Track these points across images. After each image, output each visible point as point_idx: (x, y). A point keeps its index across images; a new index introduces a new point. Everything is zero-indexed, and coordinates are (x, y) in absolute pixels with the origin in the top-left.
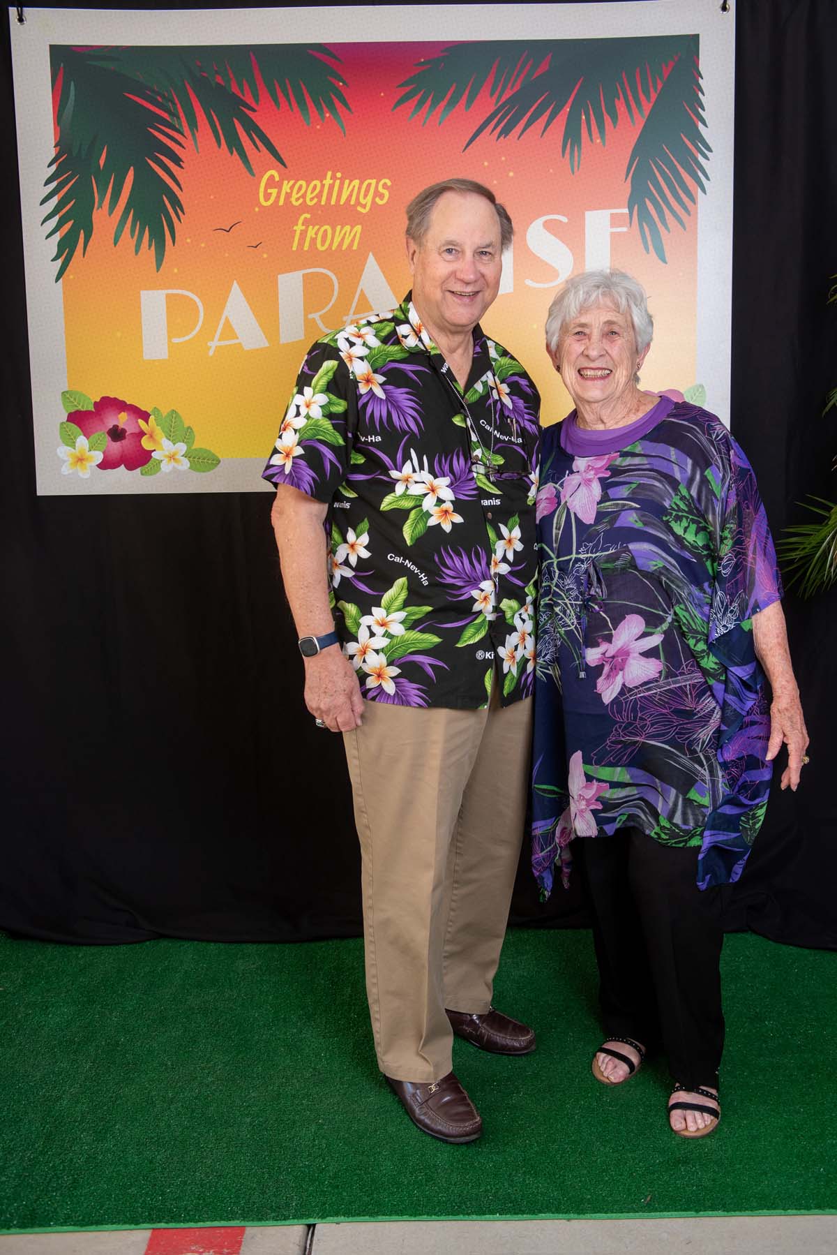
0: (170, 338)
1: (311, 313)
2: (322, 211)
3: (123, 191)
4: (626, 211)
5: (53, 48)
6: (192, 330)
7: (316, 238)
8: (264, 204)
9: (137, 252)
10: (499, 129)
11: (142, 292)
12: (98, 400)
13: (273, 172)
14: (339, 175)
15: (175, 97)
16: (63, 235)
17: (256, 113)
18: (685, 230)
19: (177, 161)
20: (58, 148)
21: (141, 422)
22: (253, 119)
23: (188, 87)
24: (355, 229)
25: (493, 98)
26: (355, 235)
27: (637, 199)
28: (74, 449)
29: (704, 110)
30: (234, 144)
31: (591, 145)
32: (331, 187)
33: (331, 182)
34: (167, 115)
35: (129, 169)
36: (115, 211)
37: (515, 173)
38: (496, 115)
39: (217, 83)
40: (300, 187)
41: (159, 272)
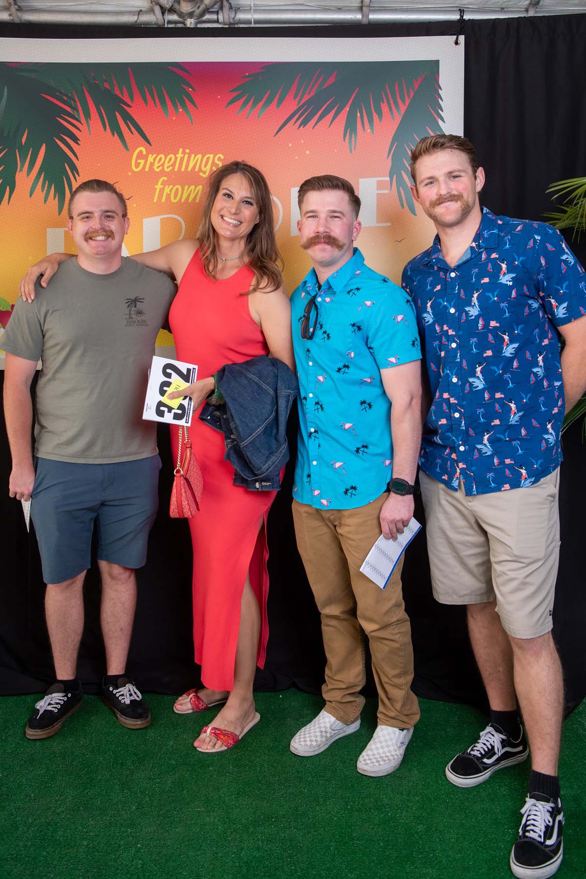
2: (175, 175)
3: (38, 160)
4: (388, 179)
7: (171, 193)
8: (135, 170)
9: (45, 201)
10: (299, 122)
11: (47, 229)
13: (142, 148)
14: (187, 151)
15: (76, 96)
17: (132, 108)
19: (76, 140)
22: (130, 112)
23: (84, 89)
24: (198, 188)
25: (296, 99)
26: (198, 192)
27: (395, 171)
29: (442, 111)
30: (116, 129)
31: (364, 133)
32: (182, 159)
33: (182, 156)
34: (70, 109)
35: (42, 145)
36: (31, 174)
37: (310, 151)
38: (299, 112)
39: (105, 88)
40: (160, 159)
41: (60, 215)
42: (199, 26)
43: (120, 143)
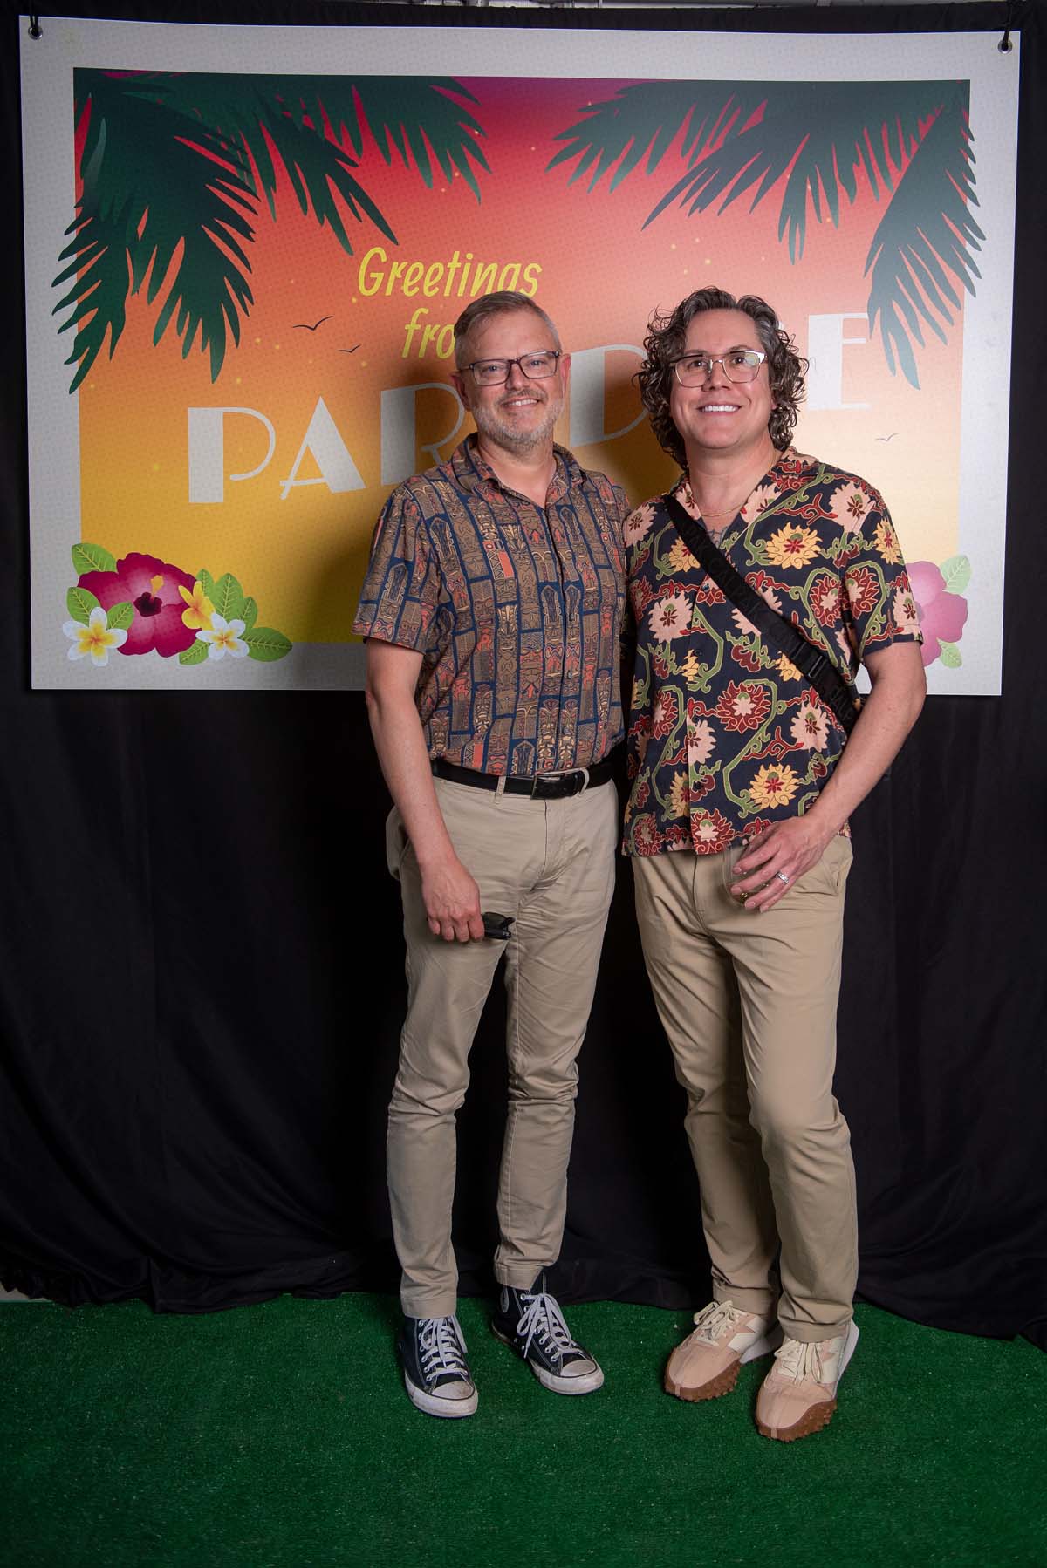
0: (227, 473)
1: (425, 444)
2: (446, 305)
3: (169, 269)
4: (865, 316)
5: (78, 72)
6: (259, 463)
7: (436, 341)
8: (365, 293)
9: (185, 354)
10: (692, 200)
11: (190, 409)
12: (123, 558)
13: (379, 250)
14: (470, 256)
15: (246, 143)
16: (83, 328)
17: (359, 168)
18: (946, 344)
19: (246, 230)
20: (81, 208)
21: (182, 590)
22: (353, 176)
23: (264, 129)
25: (686, 158)
27: (880, 300)
28: (88, 625)
29: (974, 182)
30: (326, 210)
31: (819, 225)
32: (459, 272)
33: (459, 265)
34: (234, 167)
35: (178, 240)
36: (156, 299)
37: (713, 260)
38: (689, 182)
39: (306, 128)
40: (416, 272)
41: (216, 382)
43: (335, 239)
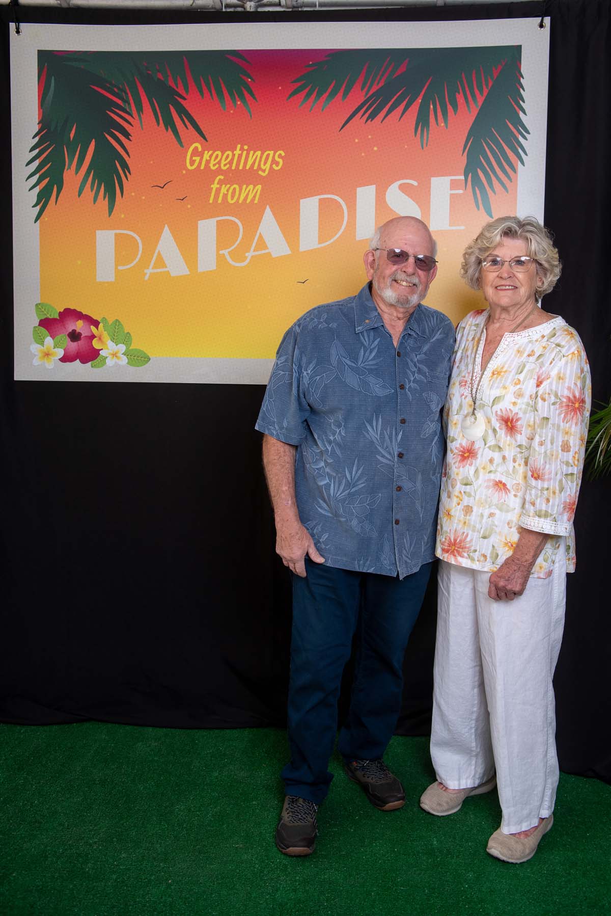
0: (116, 265)
1: (222, 250)
2: (232, 174)
3: (86, 157)
4: (462, 177)
5: (40, 53)
6: (133, 260)
7: (227, 194)
8: (190, 168)
9: (95, 201)
10: (367, 115)
11: (97, 231)
12: (62, 310)
13: (197, 145)
14: (246, 147)
15: (127, 88)
16: (42, 188)
17: (186, 101)
18: (507, 192)
19: (127, 135)
20: (41, 125)
21: (93, 328)
22: (184, 105)
23: (136, 80)
24: (257, 188)
25: (363, 90)
26: (257, 192)
27: (471, 169)
28: (43, 346)
29: (524, 102)
30: (170, 124)
31: (437, 127)
32: (240, 156)
33: (240, 152)
34: (120, 101)
35: (91, 141)
36: (80, 172)
37: (378, 148)
38: (365, 105)
39: (159, 79)
40: (217, 156)
41: (110, 217)
42: (260, 10)
43: (174, 140)
